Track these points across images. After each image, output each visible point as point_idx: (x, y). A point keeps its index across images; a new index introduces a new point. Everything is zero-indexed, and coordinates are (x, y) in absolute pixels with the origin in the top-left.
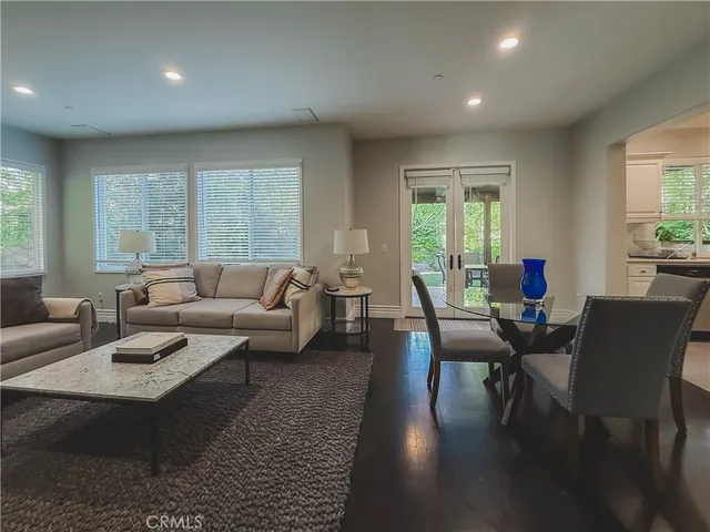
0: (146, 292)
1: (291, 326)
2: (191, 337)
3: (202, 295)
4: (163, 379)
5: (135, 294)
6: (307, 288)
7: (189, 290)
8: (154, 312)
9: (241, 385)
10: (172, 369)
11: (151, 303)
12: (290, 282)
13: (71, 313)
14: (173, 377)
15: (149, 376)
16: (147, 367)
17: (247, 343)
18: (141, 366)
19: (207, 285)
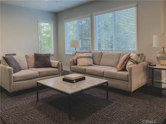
0: (77, 61)
1: (128, 79)
2: (87, 77)
3: (95, 64)
4: (74, 88)
5: (74, 61)
6: (137, 63)
7: (90, 61)
8: (78, 68)
9: (105, 100)
10: (78, 86)
11: (78, 65)
12: (129, 60)
13: (56, 65)
14: (77, 88)
15: (71, 86)
16: (71, 84)
17: (107, 83)
18: (69, 83)
19: (97, 60)
